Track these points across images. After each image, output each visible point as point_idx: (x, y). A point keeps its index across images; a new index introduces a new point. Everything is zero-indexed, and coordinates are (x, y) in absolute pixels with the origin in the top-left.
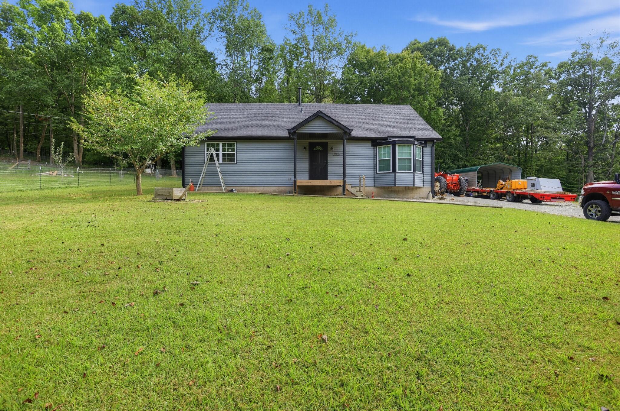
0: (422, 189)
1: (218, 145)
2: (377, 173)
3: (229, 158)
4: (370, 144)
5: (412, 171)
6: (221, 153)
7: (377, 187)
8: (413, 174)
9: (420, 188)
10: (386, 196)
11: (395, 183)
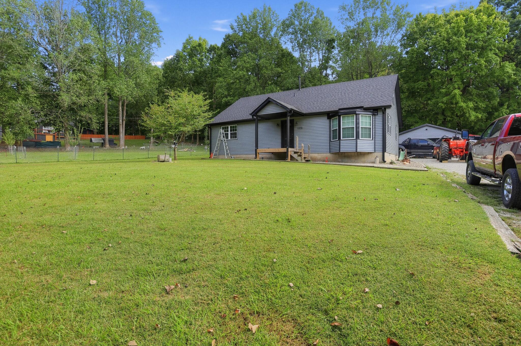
0: (374, 154)
1: (228, 128)
2: (331, 141)
3: (234, 135)
4: (326, 117)
5: (355, 138)
6: (229, 132)
7: (332, 153)
8: (355, 141)
9: (371, 153)
10: (340, 160)
11: (340, 149)
